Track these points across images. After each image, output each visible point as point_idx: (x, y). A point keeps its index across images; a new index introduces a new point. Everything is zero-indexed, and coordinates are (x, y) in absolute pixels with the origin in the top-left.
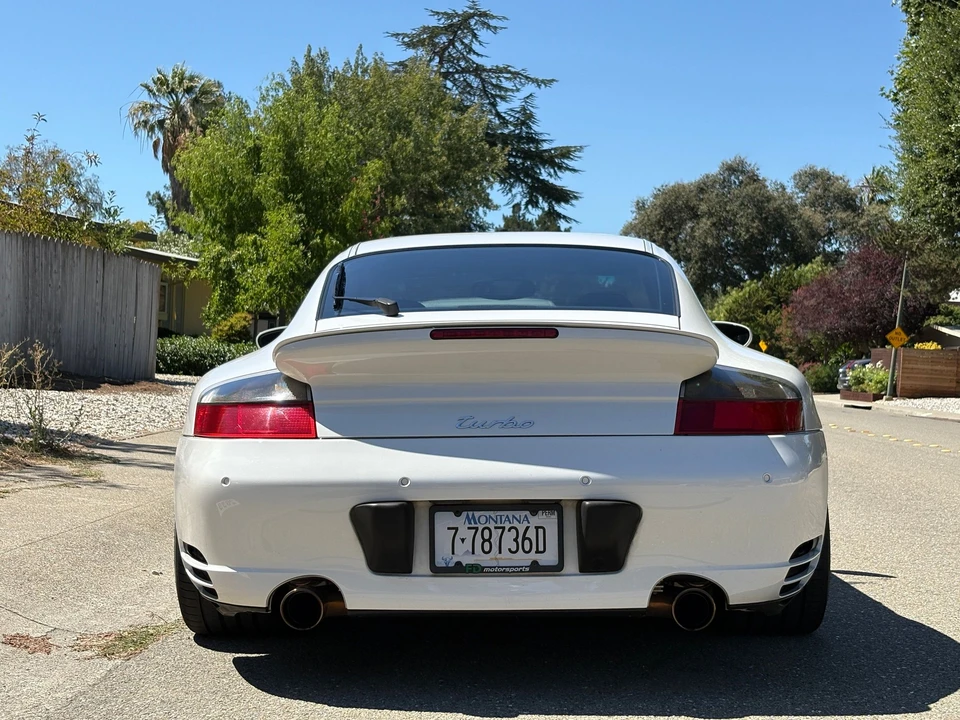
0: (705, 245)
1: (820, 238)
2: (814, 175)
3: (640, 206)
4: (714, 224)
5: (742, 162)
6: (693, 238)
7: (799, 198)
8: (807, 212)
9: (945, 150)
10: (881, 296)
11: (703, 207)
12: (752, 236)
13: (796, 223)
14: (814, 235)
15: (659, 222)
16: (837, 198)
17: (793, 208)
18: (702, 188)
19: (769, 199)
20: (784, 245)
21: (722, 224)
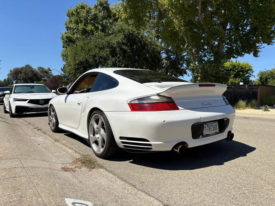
0: (23, 77)
1: (42, 77)
2: (41, 68)
3: (11, 71)
4: (25, 74)
5: (29, 65)
6: (21, 76)
7: (38, 71)
8: (40, 73)
9: (75, 65)
10: (55, 86)
11: (23, 72)
12: (31, 76)
13: (38, 75)
14: (41, 77)
15: (14, 74)
16: (44, 71)
17: (38, 73)
18: (22, 68)
19: (34, 71)
20: (36, 78)
21: (26, 74)
